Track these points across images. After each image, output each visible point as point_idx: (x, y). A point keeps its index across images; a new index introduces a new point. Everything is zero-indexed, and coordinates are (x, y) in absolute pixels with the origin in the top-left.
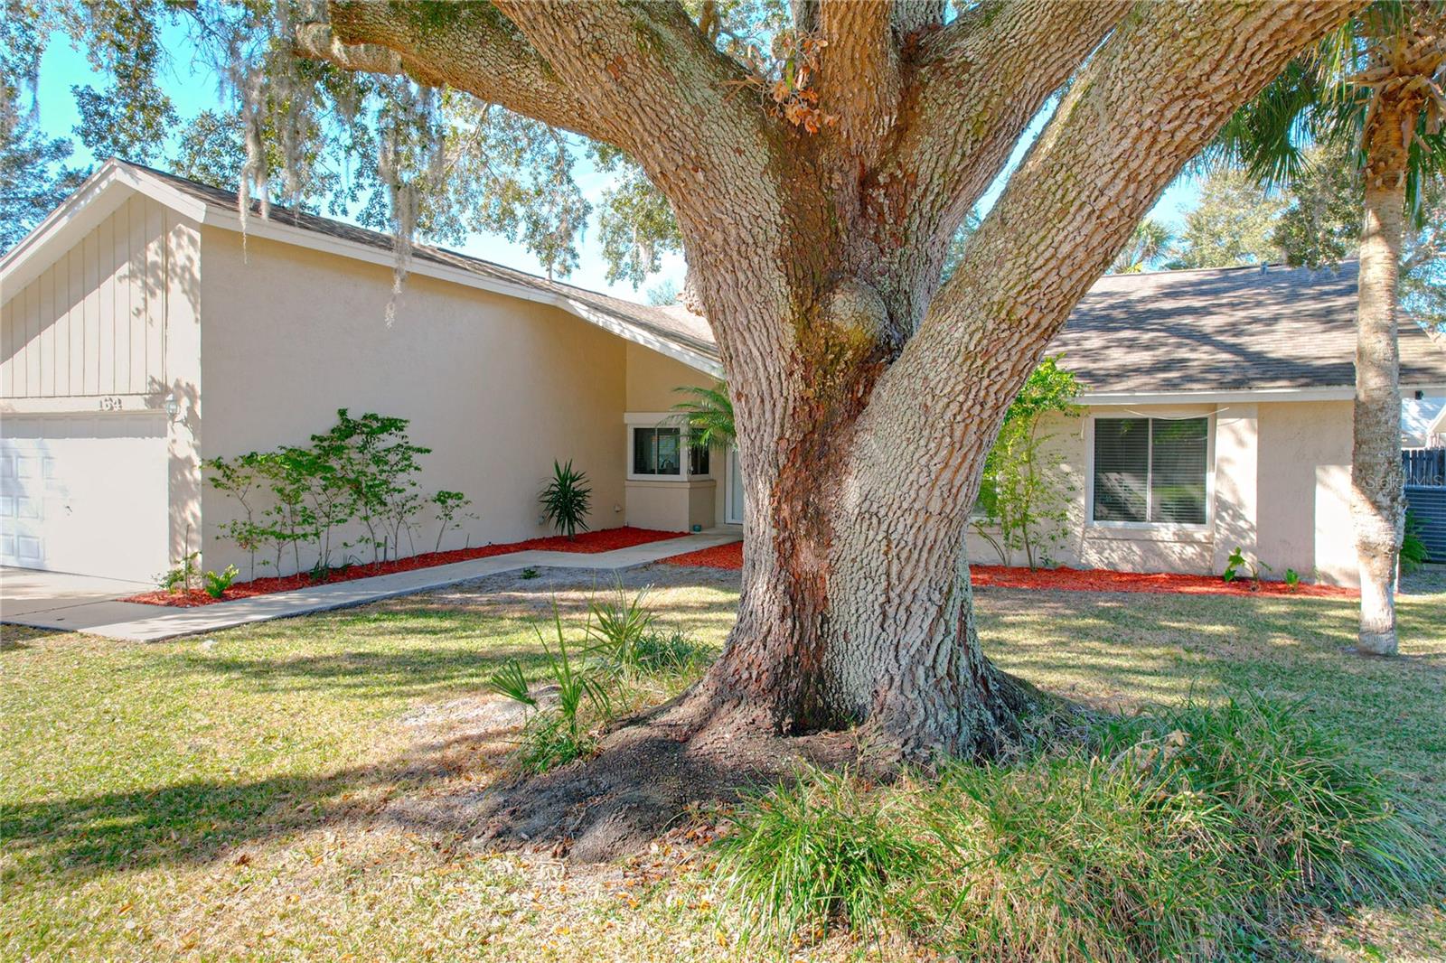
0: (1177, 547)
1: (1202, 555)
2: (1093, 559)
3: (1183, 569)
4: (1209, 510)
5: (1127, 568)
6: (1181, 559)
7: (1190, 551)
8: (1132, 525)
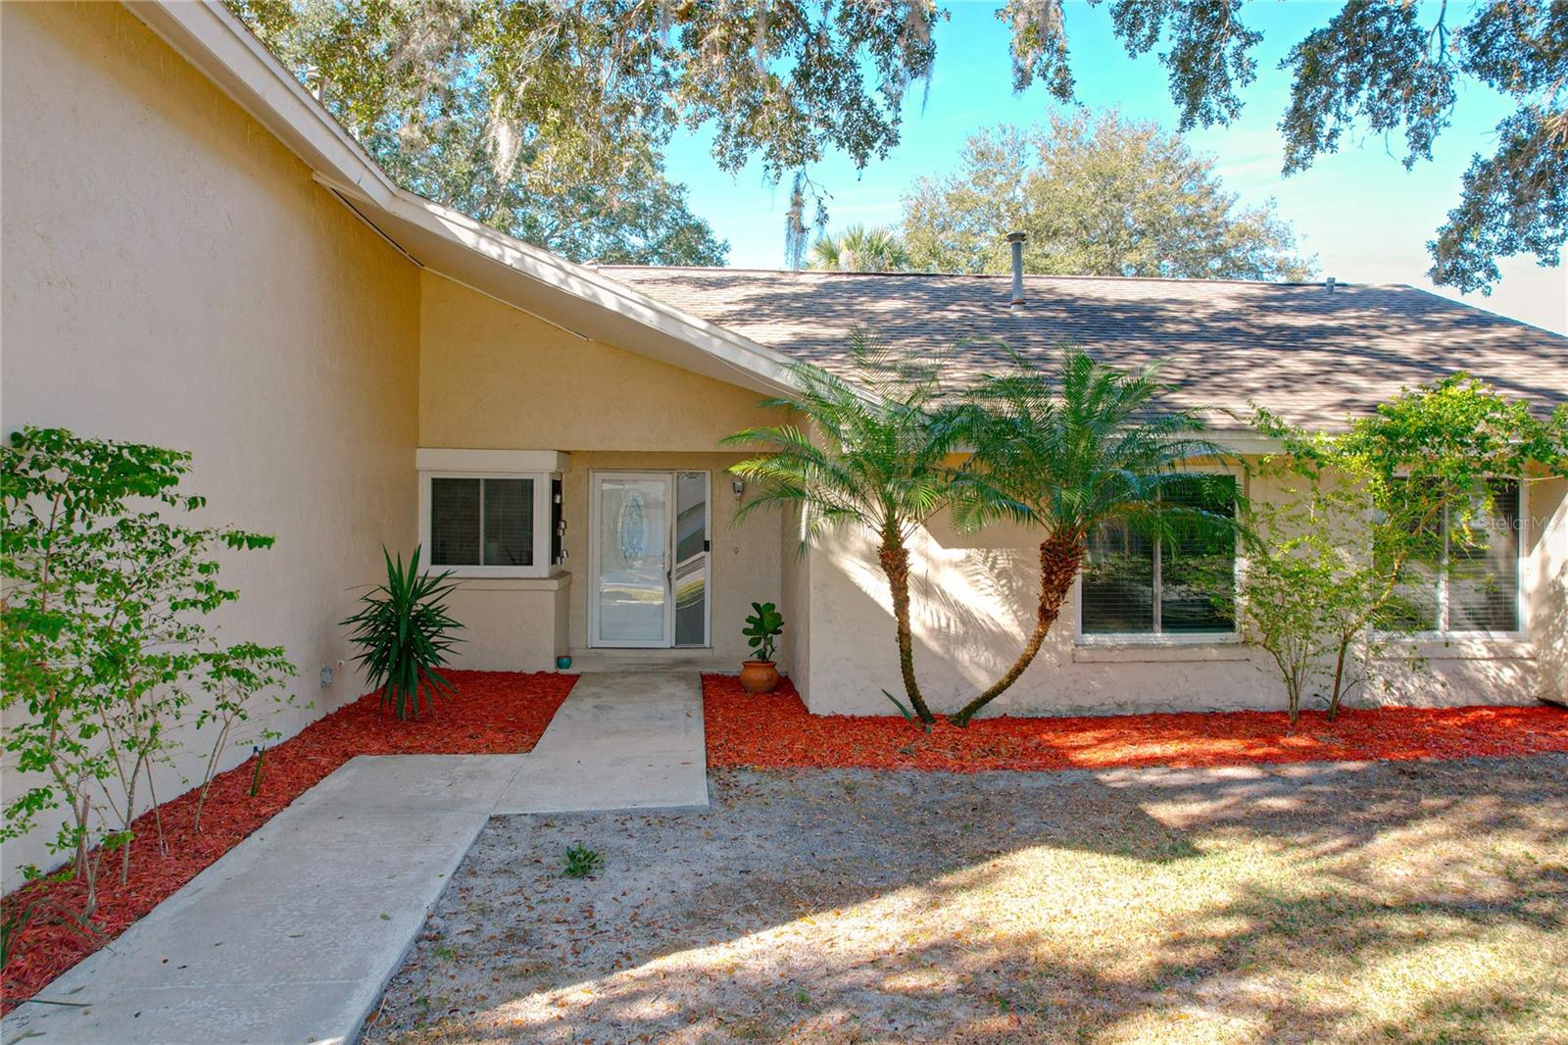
0: (1492, 668)
1: (1523, 679)
2: (1380, 694)
3: (1499, 701)
4: (1525, 612)
5: (1425, 704)
6: (1495, 686)
7: (1508, 675)
8: (1423, 637)
